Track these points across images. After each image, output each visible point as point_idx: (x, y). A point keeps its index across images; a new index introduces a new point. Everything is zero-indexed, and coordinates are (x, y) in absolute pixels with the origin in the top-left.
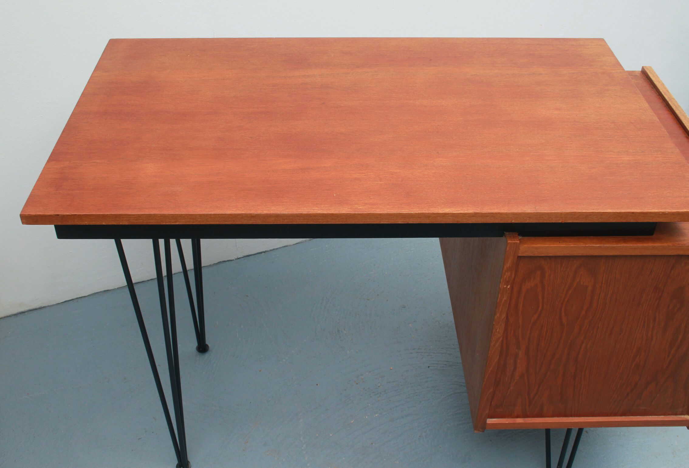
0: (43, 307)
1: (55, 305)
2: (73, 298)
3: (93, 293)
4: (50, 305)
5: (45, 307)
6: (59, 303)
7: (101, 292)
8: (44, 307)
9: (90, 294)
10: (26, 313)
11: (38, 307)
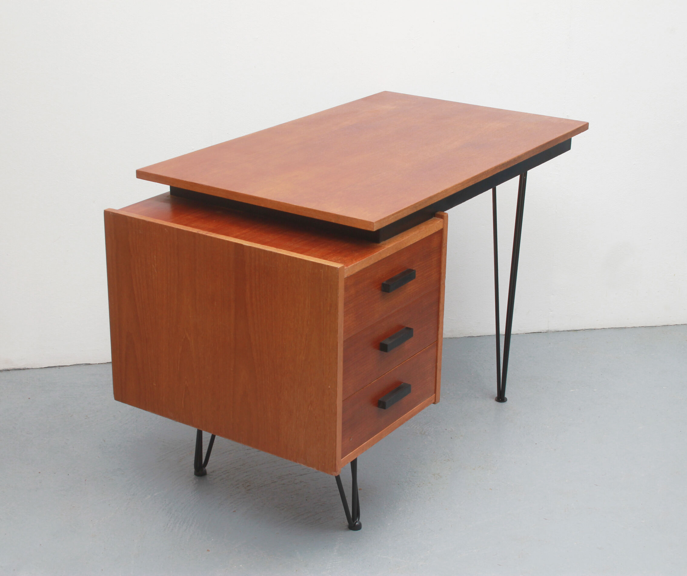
9: (72, 364)
10: (10, 371)
11: (22, 367)
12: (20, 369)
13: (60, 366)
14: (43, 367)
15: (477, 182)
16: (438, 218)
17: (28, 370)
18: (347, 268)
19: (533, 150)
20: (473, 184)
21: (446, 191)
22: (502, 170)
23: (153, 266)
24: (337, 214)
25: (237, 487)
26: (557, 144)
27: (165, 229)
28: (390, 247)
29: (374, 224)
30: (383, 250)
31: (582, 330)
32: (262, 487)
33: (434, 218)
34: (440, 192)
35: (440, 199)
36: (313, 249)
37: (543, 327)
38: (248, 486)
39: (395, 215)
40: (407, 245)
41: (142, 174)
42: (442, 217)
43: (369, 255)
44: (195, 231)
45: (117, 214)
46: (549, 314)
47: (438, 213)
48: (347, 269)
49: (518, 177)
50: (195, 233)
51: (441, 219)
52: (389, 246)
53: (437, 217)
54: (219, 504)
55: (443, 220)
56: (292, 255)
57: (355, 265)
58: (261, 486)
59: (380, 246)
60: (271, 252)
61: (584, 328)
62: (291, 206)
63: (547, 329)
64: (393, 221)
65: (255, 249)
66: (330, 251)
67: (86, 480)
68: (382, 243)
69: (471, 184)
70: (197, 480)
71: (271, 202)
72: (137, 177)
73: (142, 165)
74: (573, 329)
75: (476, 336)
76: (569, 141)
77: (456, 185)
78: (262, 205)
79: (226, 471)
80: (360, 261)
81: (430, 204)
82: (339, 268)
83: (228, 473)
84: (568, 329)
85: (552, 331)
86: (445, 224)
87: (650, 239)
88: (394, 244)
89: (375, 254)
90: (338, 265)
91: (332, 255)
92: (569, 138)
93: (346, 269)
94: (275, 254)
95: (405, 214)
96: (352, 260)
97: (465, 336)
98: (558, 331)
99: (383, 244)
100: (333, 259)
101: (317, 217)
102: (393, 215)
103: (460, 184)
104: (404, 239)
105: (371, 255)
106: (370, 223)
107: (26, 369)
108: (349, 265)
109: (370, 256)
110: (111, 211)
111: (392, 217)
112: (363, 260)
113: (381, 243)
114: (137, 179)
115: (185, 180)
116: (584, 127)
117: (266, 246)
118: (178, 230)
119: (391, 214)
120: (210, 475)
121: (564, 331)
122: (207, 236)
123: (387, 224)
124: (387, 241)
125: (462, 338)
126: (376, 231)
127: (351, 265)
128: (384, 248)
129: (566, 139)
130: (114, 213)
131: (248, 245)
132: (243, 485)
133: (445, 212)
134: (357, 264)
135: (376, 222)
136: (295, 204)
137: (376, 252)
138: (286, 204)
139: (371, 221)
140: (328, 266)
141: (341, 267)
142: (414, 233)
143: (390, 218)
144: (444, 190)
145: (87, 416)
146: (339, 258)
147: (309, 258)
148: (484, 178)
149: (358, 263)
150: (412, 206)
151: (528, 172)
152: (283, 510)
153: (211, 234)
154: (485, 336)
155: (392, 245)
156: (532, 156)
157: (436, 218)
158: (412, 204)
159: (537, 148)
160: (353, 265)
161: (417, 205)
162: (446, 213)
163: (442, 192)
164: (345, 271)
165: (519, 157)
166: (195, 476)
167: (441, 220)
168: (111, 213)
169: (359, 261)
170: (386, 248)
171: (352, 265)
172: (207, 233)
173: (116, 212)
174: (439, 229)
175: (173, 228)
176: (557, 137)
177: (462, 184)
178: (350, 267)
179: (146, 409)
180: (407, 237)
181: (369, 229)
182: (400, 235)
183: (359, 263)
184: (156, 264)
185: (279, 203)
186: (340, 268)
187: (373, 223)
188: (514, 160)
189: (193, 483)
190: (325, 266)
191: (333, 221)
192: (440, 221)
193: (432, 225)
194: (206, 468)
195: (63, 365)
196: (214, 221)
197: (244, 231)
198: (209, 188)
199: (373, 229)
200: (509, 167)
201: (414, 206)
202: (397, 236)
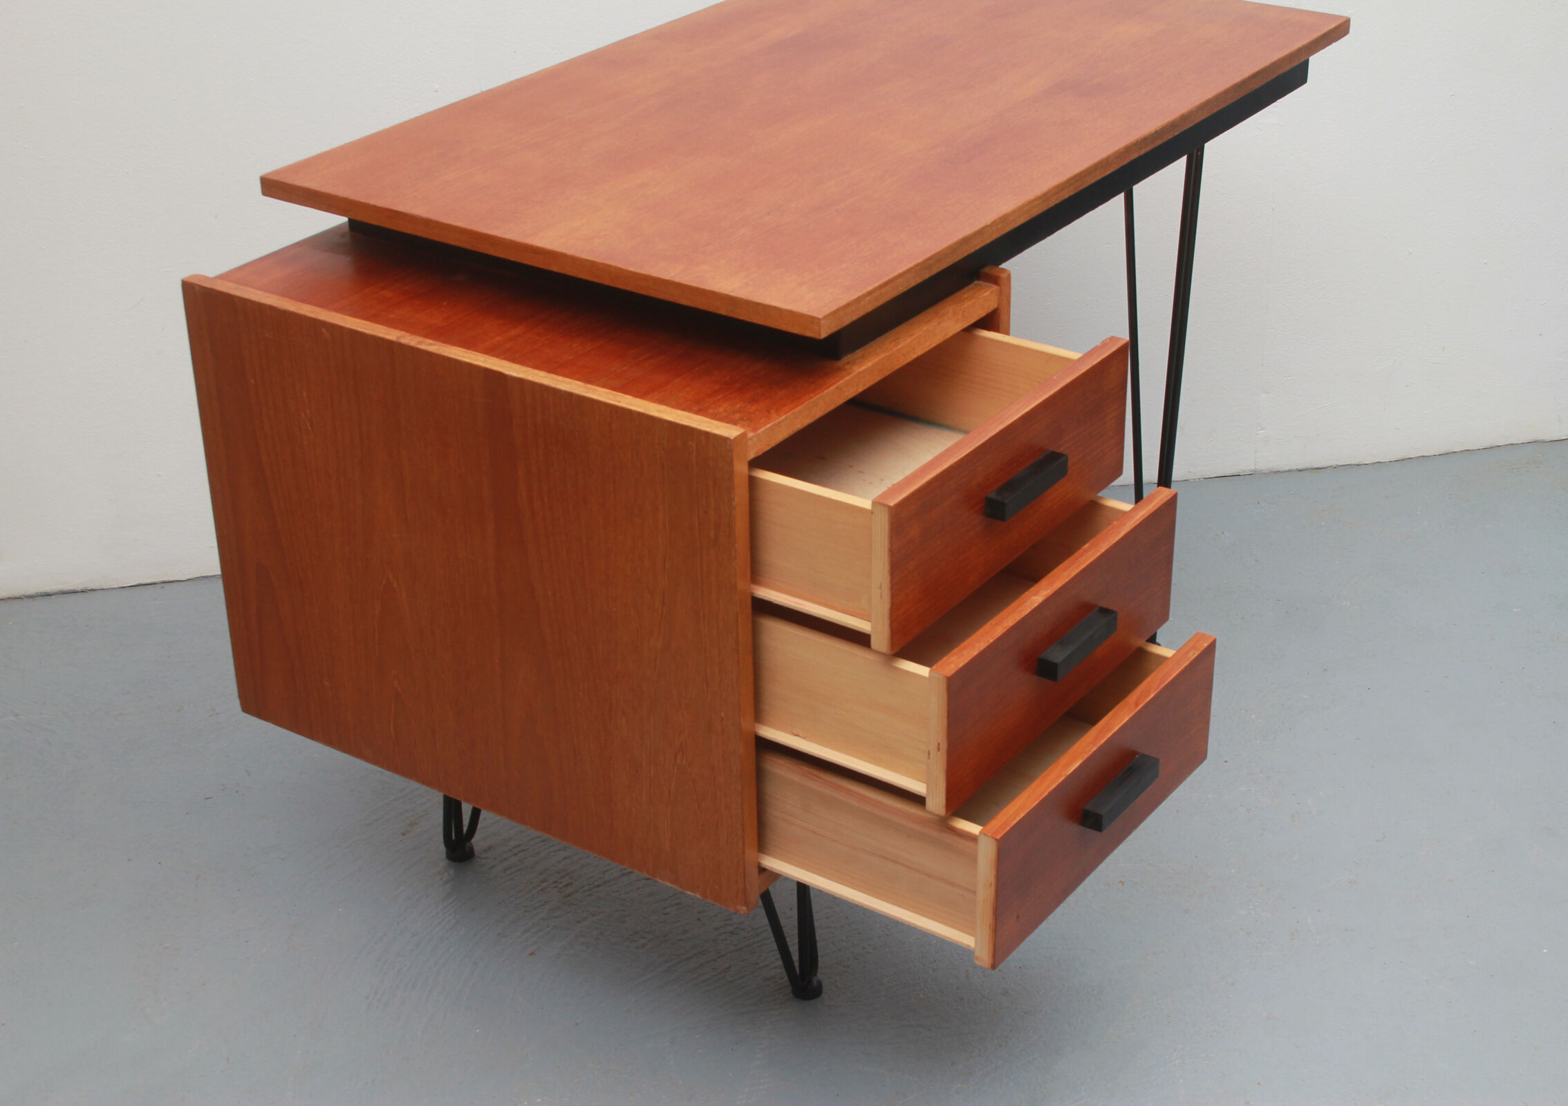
9: (191, 577)
10: (53, 597)
11: (80, 587)
12: (75, 592)
13: (164, 582)
15: (1082, 188)
16: (987, 284)
17: (92, 593)
18: (753, 437)
19: (1217, 98)
20: (1072, 193)
21: (1004, 219)
22: (1143, 152)
23: (303, 414)
24: (732, 294)
25: (542, 890)
26: (1275, 76)
27: (324, 330)
28: (865, 370)
29: (822, 322)
30: (848, 378)
31: (1330, 466)
32: (598, 886)
33: (976, 282)
34: (989, 223)
35: (988, 241)
36: (677, 380)
37: (1244, 464)
38: (567, 885)
39: (877, 294)
40: (910, 360)
41: (274, 187)
42: (995, 280)
43: (812, 395)
44: (391, 334)
45: (212, 289)
46: (1258, 434)
47: (987, 270)
48: (755, 439)
49: (1184, 160)
50: (390, 343)
51: (993, 285)
52: (863, 368)
53: (985, 281)
54: (499, 934)
55: (998, 288)
56: (619, 402)
57: (774, 425)
58: (596, 884)
59: (839, 369)
60: (570, 395)
61: (1334, 463)
62: (620, 273)
63: (1253, 468)
64: (870, 308)
65: (533, 385)
66: (717, 387)
67: (197, 878)
68: (845, 359)
69: (1066, 195)
70: (452, 871)
71: (574, 260)
72: (264, 194)
73: (275, 161)
74: (1309, 467)
76: (1305, 65)
77: (1030, 202)
78: (555, 269)
79: (518, 846)
80: (789, 414)
81: (966, 254)
82: (732, 438)
83: (523, 851)
84: (1300, 468)
85: (1264, 471)
86: (1005, 297)
87: (1485, 263)
88: (876, 360)
89: (826, 391)
90: (729, 431)
91: (721, 396)
92: (1303, 60)
93: (751, 439)
94: (582, 400)
95: (900, 288)
96: (769, 412)
98: (1278, 472)
99: (848, 363)
100: (721, 410)
101: (684, 302)
102: (870, 293)
103: (1038, 198)
104: (899, 346)
105: (817, 396)
106: (813, 320)
107: (89, 590)
108: (761, 427)
109: (814, 398)
110: (199, 283)
111: (868, 298)
112: (796, 410)
113: (843, 359)
114: (264, 197)
115: (372, 202)
116: (1340, 30)
117: (560, 378)
118: (354, 333)
119: (865, 291)
120: (482, 858)
121: (1289, 471)
122: (419, 350)
123: (855, 318)
124: (859, 352)
126: (826, 339)
127: (765, 425)
128: (850, 374)
129: (1296, 63)
130: (204, 288)
131: (514, 374)
132: (555, 882)
133: (1001, 266)
134: (779, 423)
135: (826, 317)
136: (631, 269)
137: (828, 387)
138: (610, 266)
139: (814, 314)
140: (707, 434)
141: (739, 436)
142: (925, 328)
143: (863, 303)
144: (1000, 218)
145: (214, 710)
146: (738, 406)
147: (660, 411)
148: (1099, 177)
149: (783, 421)
150: (918, 265)
151: (1207, 146)
152: (643, 946)
153: (431, 344)
155: (870, 364)
156: (1215, 110)
157: (981, 282)
158: (920, 260)
159: (1226, 92)
160: (771, 427)
161: (930, 262)
162: (1004, 270)
163: (994, 223)
164: (750, 443)
165: (1184, 118)
166: (447, 861)
167: (995, 287)
168: (197, 288)
169: (786, 413)
170: (855, 374)
171: (768, 426)
172: (420, 343)
173: (208, 285)
174: (990, 311)
175: (341, 328)
176: (1276, 59)
177: (1045, 196)
178: (763, 432)
179: (312, 735)
180: (909, 340)
181: (809, 334)
182: (891, 335)
183: (786, 418)
184: (308, 412)
185: (593, 265)
186: (735, 439)
187: (819, 319)
188: (1173, 125)
189: (441, 879)
190: (700, 432)
191: (723, 311)
192: (992, 292)
193: (970, 303)
194: (473, 841)
195: (172, 579)
196: (445, 304)
197: (514, 332)
198: (427, 222)
199: (820, 334)
200: (1159, 142)
201: (925, 265)
202: (883, 337)
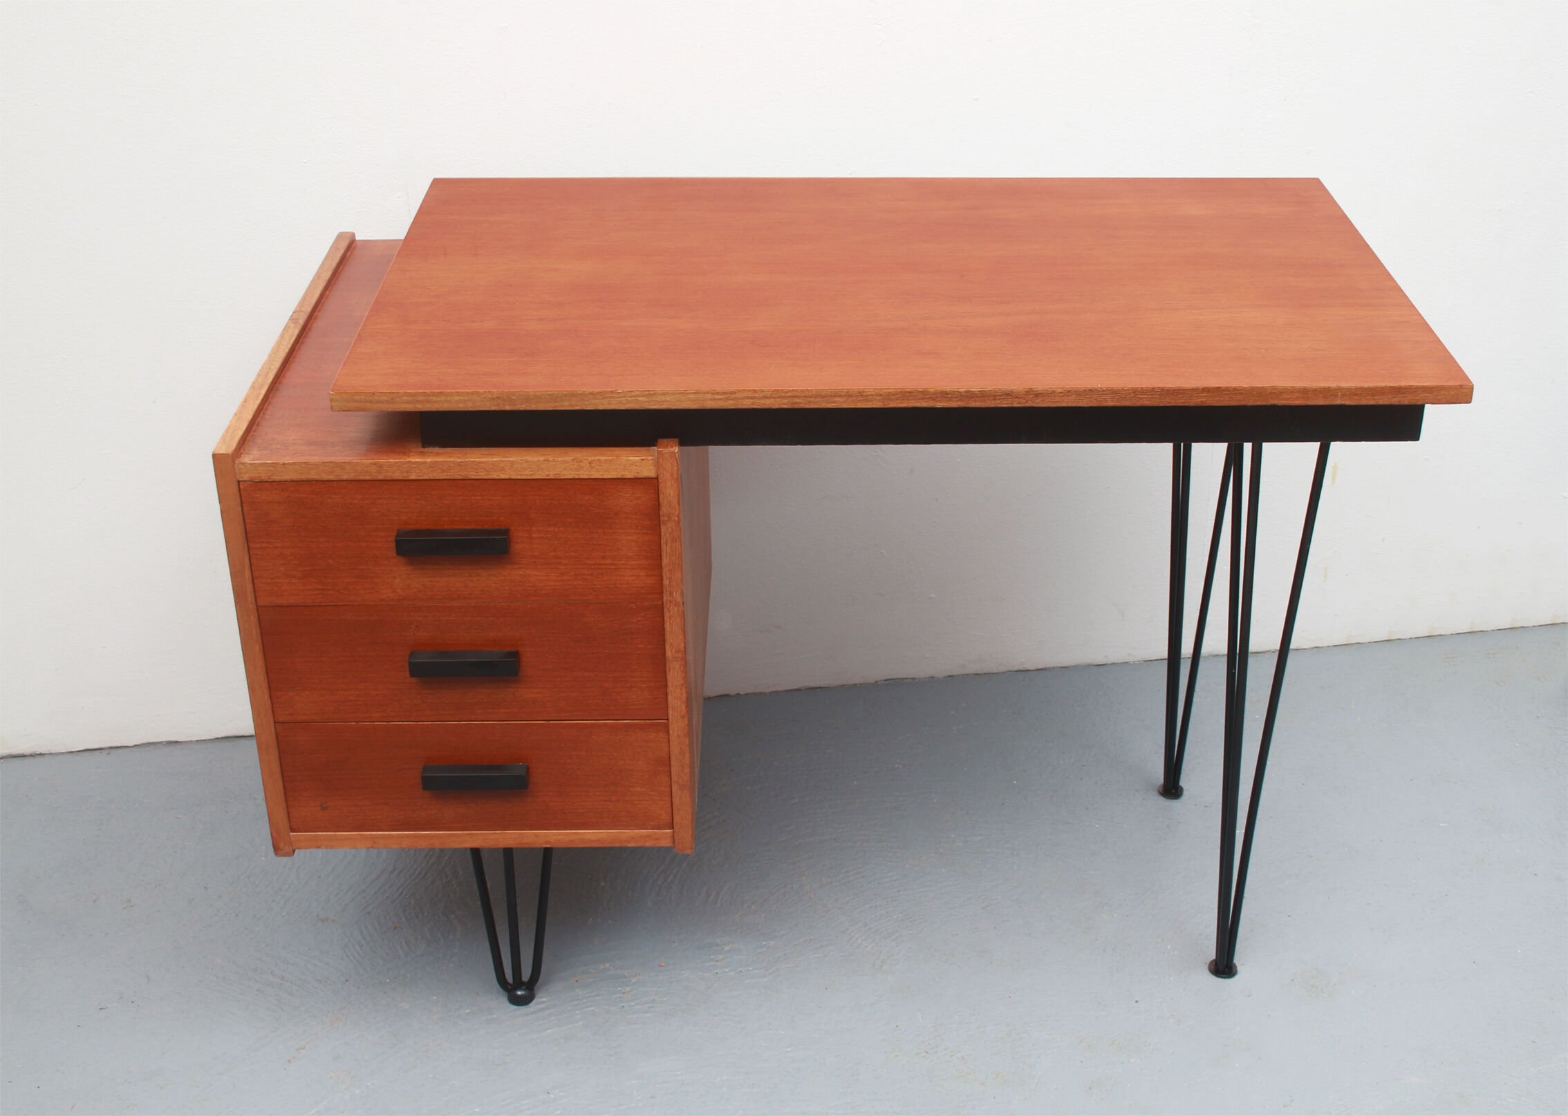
0: (38, 753)
1: (63, 753)
2: (103, 746)
3: (145, 742)
4: (53, 752)
5: (43, 754)
6: (72, 752)
7: (161, 743)
8: (41, 754)
9: (137, 744)
11: (28, 752)
12: (23, 756)
13: (111, 748)
14: (73, 750)
75: (1034, 668)
97: (1010, 669)
98: (1217, 655)
125: (1003, 673)
135: (340, 393)
154: (1053, 668)
192: (644, 460)
195: (119, 745)
